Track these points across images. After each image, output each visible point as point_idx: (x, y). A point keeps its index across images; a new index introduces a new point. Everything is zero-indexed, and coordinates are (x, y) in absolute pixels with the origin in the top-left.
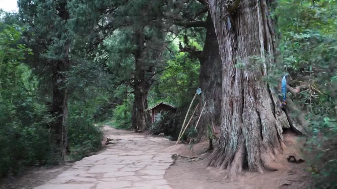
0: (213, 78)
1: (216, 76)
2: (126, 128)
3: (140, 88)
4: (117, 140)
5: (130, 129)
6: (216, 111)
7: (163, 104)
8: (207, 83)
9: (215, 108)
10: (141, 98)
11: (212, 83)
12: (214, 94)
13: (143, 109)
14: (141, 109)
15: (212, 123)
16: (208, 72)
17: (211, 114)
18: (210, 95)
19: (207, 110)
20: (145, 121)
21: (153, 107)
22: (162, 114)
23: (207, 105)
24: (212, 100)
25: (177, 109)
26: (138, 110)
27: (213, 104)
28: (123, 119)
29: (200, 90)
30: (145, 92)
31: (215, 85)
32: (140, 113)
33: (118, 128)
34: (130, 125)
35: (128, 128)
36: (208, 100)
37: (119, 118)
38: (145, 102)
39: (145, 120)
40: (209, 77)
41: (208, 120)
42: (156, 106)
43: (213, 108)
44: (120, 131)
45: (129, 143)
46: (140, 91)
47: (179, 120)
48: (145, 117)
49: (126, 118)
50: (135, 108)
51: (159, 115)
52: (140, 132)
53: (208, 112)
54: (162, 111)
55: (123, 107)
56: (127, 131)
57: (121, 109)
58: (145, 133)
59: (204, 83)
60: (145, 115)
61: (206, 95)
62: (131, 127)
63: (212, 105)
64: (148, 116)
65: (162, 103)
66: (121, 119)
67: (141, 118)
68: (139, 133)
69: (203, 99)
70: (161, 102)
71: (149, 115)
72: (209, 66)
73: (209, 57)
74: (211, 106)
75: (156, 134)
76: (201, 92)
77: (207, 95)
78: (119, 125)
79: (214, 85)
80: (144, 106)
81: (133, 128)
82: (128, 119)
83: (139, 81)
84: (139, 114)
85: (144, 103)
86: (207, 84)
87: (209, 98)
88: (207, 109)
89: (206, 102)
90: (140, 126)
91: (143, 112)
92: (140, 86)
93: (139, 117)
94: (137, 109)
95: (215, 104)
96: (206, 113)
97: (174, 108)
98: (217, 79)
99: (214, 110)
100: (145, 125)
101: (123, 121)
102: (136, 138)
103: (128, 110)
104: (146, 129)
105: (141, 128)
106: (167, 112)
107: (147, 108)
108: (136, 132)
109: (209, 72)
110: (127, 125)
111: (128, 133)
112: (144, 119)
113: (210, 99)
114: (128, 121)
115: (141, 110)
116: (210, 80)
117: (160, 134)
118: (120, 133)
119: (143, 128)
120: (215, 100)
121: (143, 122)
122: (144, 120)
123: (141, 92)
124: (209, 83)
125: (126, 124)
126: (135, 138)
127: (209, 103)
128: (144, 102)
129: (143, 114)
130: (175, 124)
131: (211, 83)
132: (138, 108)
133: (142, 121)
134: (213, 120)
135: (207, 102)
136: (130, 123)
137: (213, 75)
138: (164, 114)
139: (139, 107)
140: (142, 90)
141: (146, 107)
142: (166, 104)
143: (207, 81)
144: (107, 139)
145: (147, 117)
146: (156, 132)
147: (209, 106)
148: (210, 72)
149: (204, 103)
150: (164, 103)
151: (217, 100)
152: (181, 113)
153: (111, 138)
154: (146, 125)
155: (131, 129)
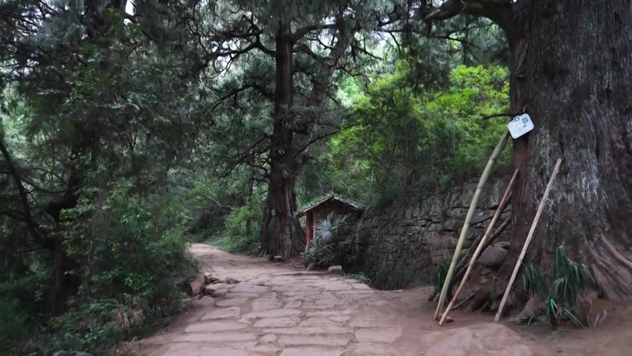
0: (581, 76)
1: (594, 68)
2: (249, 252)
3: (282, 169)
4: (228, 282)
5: (257, 255)
6: (608, 193)
7: (335, 200)
8: (558, 94)
9: (602, 184)
10: (283, 188)
11: (580, 94)
12: (593, 130)
13: (286, 210)
14: (282, 213)
15: (600, 238)
16: (559, 55)
17: (586, 206)
18: (576, 132)
19: (568, 192)
20: (291, 238)
21: (312, 205)
22: (332, 222)
23: (563, 173)
24: (588, 154)
25: (366, 212)
26: (277, 212)
27: (594, 168)
28: (243, 235)
29: (525, 121)
30: (292, 176)
31: (594, 98)
32: (280, 220)
33: (232, 252)
34: (256, 247)
35: (254, 251)
36: (567, 153)
37: (236, 232)
38: (291, 197)
39: (291, 235)
40: (566, 72)
41: (578, 229)
42: (318, 203)
43: (596, 181)
44: (237, 258)
45: (261, 295)
46: (281, 173)
47: (370, 236)
48: (291, 231)
49: (248, 233)
50: (270, 210)
51: (326, 223)
52: (279, 260)
53: (570, 198)
54: (332, 214)
55: (244, 211)
56: (251, 258)
57: (241, 215)
58: (291, 264)
59: (543, 94)
60: (290, 226)
61: (557, 136)
62: (260, 250)
63: (589, 172)
64: (296, 228)
65: (333, 197)
66: (239, 234)
67: (282, 231)
68: (277, 264)
69: (545, 152)
70: (329, 195)
71: (298, 225)
72: (562, 35)
73: (560, 8)
74: (584, 173)
75: (320, 266)
76: (530, 126)
77: (561, 136)
78: (235, 245)
79: (589, 98)
80: (288, 205)
81: (263, 251)
82: (253, 235)
83: (280, 152)
84: (278, 222)
85: (290, 200)
86: (555, 97)
87: (573, 147)
88: (565, 185)
89: (559, 161)
90: (280, 247)
91: (286, 218)
92: (282, 164)
93: (279, 228)
94: (273, 212)
95: (599, 167)
96: (563, 200)
97: (358, 209)
98: (601, 78)
99: (598, 191)
100: (290, 247)
101: (243, 239)
102: (276, 278)
103: (254, 218)
104: (292, 256)
105: (281, 253)
106: (345, 218)
107: (295, 210)
108: (272, 260)
109: (564, 54)
110: (250, 245)
111: (254, 263)
112: (289, 233)
113: (577, 148)
114: (253, 237)
115: (282, 215)
116: (570, 84)
117: (331, 268)
118: (236, 262)
119: (286, 253)
120: (598, 153)
121: (285, 239)
122: (289, 236)
123: (283, 175)
124: (568, 93)
125: (249, 243)
126: (273, 276)
127: (572, 164)
128: (289, 197)
129: (287, 223)
130: (360, 244)
131: (573, 94)
132: (276, 209)
133: (285, 237)
134: (603, 229)
135: (563, 162)
136: (257, 242)
137: (581, 66)
138: (337, 221)
139: (278, 208)
140: (286, 172)
141: (294, 207)
142: (341, 200)
143: (555, 88)
144: (206, 277)
145: (294, 229)
146: (322, 263)
147: (574, 175)
148: (566, 56)
149: (547, 164)
150: (337, 198)
151: (607, 153)
152: (375, 219)
153: (214, 276)
154: (293, 246)
155: (261, 254)
